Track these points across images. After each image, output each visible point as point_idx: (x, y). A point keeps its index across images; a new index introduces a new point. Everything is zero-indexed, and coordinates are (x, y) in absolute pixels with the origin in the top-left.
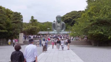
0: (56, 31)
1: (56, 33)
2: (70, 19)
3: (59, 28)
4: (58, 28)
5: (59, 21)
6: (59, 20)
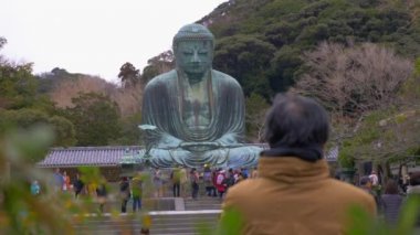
0: (176, 142)
1: (180, 155)
4: (192, 120)
6: (195, 58)
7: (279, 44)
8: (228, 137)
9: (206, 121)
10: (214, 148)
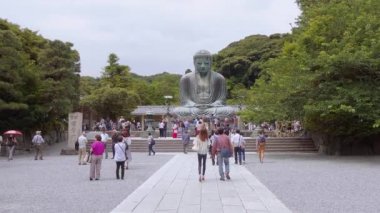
1: (194, 110)
2: (240, 62)
3: (205, 95)
4: (201, 94)
5: (203, 69)
6: (203, 66)
7: (253, 60)
8: (218, 102)
9: (207, 94)
10: (210, 107)
